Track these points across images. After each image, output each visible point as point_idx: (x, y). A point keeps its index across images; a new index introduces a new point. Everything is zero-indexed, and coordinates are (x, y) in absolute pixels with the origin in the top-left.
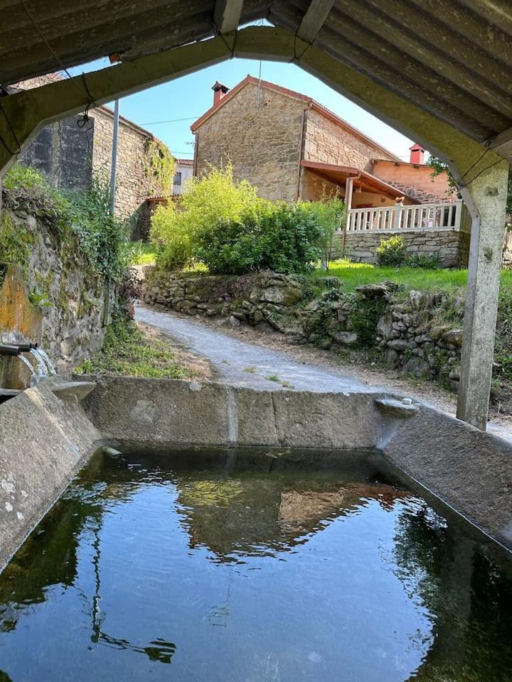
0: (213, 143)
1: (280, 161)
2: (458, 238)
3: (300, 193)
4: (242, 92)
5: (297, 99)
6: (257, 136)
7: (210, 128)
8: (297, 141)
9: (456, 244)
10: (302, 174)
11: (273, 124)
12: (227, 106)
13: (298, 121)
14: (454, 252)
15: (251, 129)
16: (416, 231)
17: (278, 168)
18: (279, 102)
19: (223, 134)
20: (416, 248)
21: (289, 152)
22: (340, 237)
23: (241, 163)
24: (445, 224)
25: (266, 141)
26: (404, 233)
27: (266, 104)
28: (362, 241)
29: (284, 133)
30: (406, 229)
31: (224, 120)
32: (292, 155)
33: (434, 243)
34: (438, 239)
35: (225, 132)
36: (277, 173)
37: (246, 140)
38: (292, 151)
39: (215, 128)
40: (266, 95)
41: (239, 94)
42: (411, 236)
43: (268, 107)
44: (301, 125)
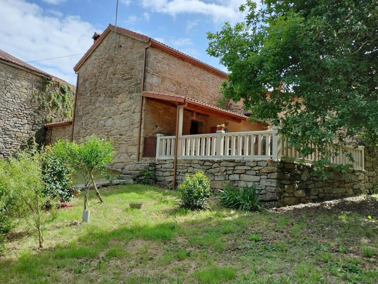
0: (87, 80)
1: (130, 92)
2: (276, 169)
3: (143, 120)
4: (107, 39)
5: (140, 40)
6: (115, 72)
7: (86, 69)
8: (141, 75)
9: (275, 175)
10: (144, 103)
11: (125, 62)
12: (97, 50)
13: (142, 58)
14: (274, 185)
15: (111, 67)
16: (237, 159)
17: (128, 99)
18: (130, 43)
19: (94, 72)
20: (236, 177)
21: (135, 85)
22: (172, 161)
23: (104, 95)
25: (120, 77)
26: (226, 161)
27: (121, 46)
28: (191, 166)
29: (132, 69)
30: (227, 157)
31: (95, 61)
32: (138, 87)
33: (254, 173)
34: (256, 168)
35: (95, 71)
36: (127, 103)
37: (107, 77)
38: (138, 84)
39: (89, 68)
40: (121, 39)
41: (105, 40)
42: (232, 164)
43: (122, 48)
44: (143, 62)
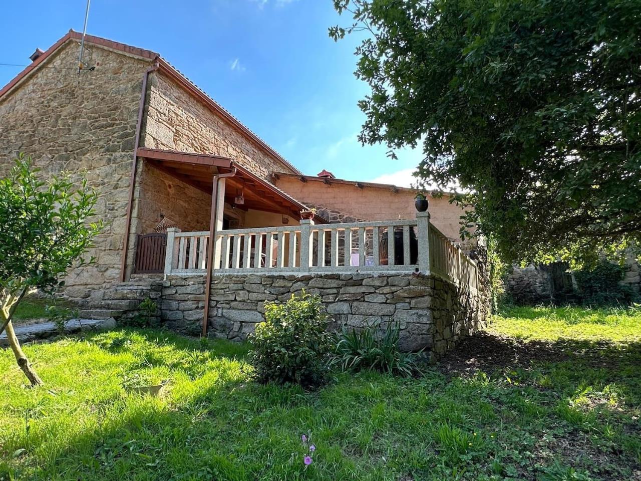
0: (13, 128)
1: (108, 150)
2: (428, 289)
3: (137, 202)
4: (62, 55)
5: (136, 57)
6: (78, 115)
7: (13, 108)
8: (136, 119)
9: (427, 301)
10: (140, 170)
11: (101, 96)
12: (40, 75)
13: (138, 90)
14: (425, 320)
15: (69, 106)
16: (344, 273)
17: (104, 162)
18: (113, 65)
19: (30, 114)
20: (345, 308)
21: (122, 137)
22: (202, 280)
23: (50, 156)
24: (399, 260)
25: (89, 122)
26: (321, 277)
27: (93, 69)
28: (244, 289)
29: (116, 108)
30: (323, 269)
31: (33, 95)
32: (127, 141)
33: (381, 298)
34: (387, 290)
35: (33, 111)
36: (102, 169)
37: (60, 122)
38: (128, 135)
39: (20, 107)
40: (94, 56)
41: (58, 57)
42: (334, 283)
43: (95, 73)
44: (141, 96)
